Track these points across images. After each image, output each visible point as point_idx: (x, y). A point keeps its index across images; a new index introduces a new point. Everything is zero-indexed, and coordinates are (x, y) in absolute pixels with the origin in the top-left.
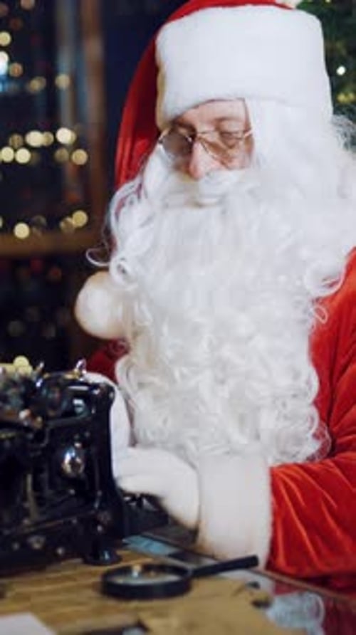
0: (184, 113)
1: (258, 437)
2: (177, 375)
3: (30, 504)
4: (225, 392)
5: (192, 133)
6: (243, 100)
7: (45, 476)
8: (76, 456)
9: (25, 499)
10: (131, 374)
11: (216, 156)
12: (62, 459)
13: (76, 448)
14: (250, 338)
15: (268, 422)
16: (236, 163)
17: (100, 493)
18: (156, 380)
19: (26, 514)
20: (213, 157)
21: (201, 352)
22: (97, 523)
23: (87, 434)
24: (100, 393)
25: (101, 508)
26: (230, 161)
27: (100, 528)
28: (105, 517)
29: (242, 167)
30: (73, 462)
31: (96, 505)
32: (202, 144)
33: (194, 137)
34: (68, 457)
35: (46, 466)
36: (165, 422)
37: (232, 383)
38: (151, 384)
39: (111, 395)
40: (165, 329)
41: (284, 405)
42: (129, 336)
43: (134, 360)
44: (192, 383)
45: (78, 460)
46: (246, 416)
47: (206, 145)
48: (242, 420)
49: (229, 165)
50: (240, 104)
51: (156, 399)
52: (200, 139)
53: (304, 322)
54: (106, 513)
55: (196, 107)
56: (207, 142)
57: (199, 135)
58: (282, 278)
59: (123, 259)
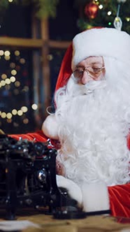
0: (81, 62)
1: (109, 175)
2: (79, 153)
3: (26, 189)
4: (96, 159)
5: (83, 68)
6: (102, 57)
7: (32, 179)
8: (43, 174)
9: (24, 187)
10: (62, 155)
11: (92, 76)
12: (38, 174)
13: (43, 171)
14: (105, 139)
15: (113, 169)
16: (99, 78)
17: (52, 188)
18: (71, 156)
19: (25, 192)
20: (91, 77)
21: (87, 143)
22: (51, 199)
23: (48, 166)
24: (52, 152)
25: (52, 194)
26: (97, 78)
27: (52, 201)
28: (54, 197)
29: (101, 80)
30: (42, 176)
31: (51, 192)
32: (87, 72)
33: (84, 69)
34: (40, 174)
35: (32, 176)
36: (75, 171)
37: (99, 155)
38: (69, 157)
39: (56, 153)
40: (74, 135)
41: (119, 163)
42: (61, 141)
43: (63, 150)
44: (84, 155)
45: (44, 175)
46: (104, 168)
47: (88, 72)
48: (103, 169)
49: (97, 79)
50: (101, 58)
51: (71, 163)
52: (86, 70)
53: (124, 132)
54: (54, 195)
55: (86, 59)
56: (89, 71)
57: (86, 68)
58: (117, 116)
59: (60, 111)
